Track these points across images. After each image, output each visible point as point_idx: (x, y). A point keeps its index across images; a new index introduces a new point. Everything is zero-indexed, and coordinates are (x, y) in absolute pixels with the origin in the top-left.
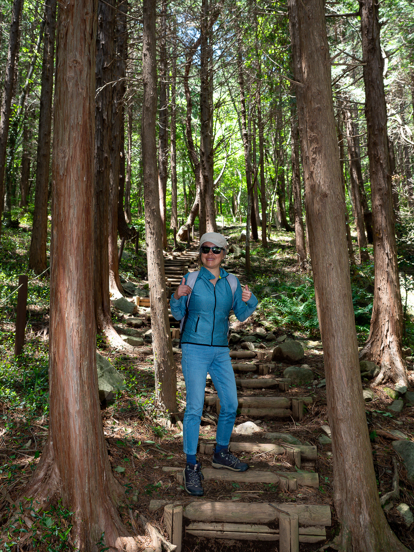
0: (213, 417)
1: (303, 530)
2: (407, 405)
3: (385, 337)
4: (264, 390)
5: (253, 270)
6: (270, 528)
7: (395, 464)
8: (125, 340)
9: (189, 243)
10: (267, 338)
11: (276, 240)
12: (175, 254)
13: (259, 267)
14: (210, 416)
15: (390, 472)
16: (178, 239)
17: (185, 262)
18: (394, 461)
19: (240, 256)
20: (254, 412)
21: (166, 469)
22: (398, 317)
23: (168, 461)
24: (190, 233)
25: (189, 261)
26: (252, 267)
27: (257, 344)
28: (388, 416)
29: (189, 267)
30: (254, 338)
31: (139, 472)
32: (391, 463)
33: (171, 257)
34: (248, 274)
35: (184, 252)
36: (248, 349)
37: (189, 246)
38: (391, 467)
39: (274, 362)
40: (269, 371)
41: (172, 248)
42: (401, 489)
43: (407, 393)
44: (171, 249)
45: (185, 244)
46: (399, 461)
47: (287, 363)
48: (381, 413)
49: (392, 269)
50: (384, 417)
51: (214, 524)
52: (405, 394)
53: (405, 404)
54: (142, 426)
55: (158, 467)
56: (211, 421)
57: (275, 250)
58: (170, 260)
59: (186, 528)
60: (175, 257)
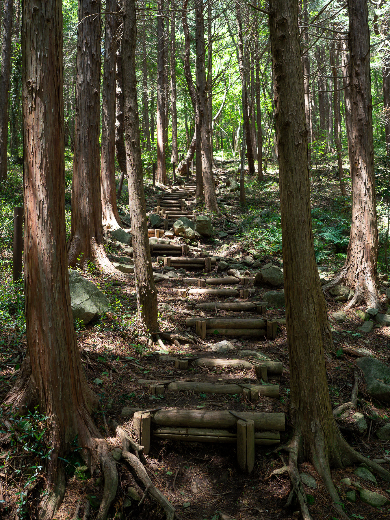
0: (192, 337)
1: (259, 435)
2: (376, 326)
3: (360, 263)
4: (242, 312)
5: (247, 202)
6: (229, 432)
7: (356, 378)
8: (117, 268)
9: (188, 177)
10: (253, 265)
11: (273, 173)
12: (174, 187)
13: (253, 199)
14: (189, 336)
15: (351, 385)
16: (177, 174)
17: (182, 196)
18: (356, 375)
19: (236, 189)
20: (231, 332)
21: (141, 381)
22: (373, 244)
23: (145, 375)
24: (189, 168)
25: (186, 194)
26: (246, 199)
27: (242, 271)
28: (357, 336)
29: (187, 200)
30: (241, 266)
31: (116, 384)
32: (353, 378)
33: (169, 191)
34: (242, 206)
35: (183, 186)
36: (233, 276)
37: (188, 180)
38: (352, 380)
39: (255, 287)
40: (249, 295)
41: (172, 182)
42: (359, 400)
43: (378, 315)
44: (170, 183)
45: (184, 178)
46: (360, 375)
47: (267, 288)
48: (351, 333)
49: (370, 198)
50: (352, 336)
51: (180, 429)
52: (375, 315)
53: (374, 325)
54: (124, 343)
55: (134, 380)
56: (190, 340)
57: (269, 183)
58: (169, 193)
59: (154, 431)
60: (174, 191)
